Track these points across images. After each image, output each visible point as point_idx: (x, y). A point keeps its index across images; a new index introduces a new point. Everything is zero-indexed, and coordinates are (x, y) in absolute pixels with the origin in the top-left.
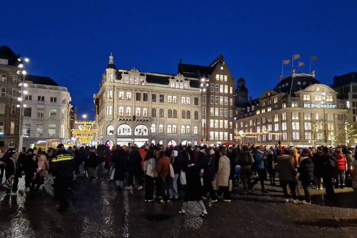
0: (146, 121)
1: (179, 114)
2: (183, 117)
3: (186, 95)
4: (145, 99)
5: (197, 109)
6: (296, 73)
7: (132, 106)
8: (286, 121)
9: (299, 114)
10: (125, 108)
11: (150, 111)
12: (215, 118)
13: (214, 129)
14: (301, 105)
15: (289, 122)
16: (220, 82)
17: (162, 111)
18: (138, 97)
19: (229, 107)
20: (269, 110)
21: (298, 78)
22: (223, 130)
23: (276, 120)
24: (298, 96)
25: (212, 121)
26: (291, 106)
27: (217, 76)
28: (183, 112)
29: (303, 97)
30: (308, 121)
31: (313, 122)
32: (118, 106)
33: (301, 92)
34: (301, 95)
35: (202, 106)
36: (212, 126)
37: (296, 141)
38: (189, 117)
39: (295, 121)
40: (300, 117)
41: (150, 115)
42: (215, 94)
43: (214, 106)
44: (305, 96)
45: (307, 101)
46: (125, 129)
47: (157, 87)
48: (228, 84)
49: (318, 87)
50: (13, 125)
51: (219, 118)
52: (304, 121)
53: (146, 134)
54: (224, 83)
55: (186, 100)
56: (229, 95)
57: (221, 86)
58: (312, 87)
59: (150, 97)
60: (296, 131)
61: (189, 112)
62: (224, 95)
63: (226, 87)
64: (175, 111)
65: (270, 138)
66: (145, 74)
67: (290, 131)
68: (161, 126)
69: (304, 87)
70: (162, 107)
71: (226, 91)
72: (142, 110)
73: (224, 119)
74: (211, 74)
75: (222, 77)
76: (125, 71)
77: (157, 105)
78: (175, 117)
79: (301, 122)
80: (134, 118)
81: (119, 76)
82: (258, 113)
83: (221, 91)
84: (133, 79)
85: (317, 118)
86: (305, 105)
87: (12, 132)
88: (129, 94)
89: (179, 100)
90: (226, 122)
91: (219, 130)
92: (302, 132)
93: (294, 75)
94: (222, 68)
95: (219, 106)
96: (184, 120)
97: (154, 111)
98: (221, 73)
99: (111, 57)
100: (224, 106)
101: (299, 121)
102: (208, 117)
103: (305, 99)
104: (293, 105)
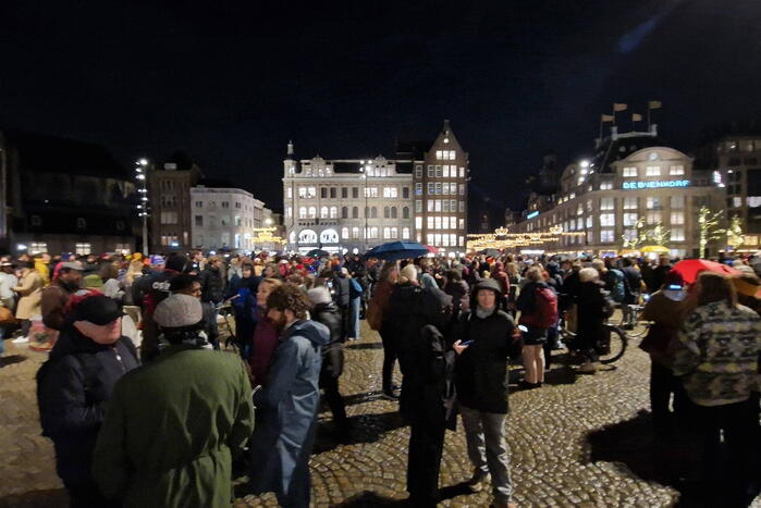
0: (337, 223)
1: (381, 212)
2: (387, 216)
3: (390, 185)
5: (406, 204)
6: (619, 132)
7: (315, 206)
8: (593, 213)
9: (615, 200)
10: (308, 208)
11: (340, 211)
12: (434, 214)
13: (434, 231)
14: (618, 187)
15: (597, 213)
16: (443, 162)
17: (355, 210)
18: (323, 194)
19: (458, 197)
21: (622, 142)
22: (449, 231)
23: (580, 212)
24: (615, 171)
25: (430, 219)
26: (599, 189)
27: (439, 154)
28: (386, 211)
29: (622, 171)
30: (630, 211)
31: (641, 212)
32: (299, 207)
33: (617, 163)
34: (619, 170)
35: (416, 198)
36: (430, 226)
37: (607, 245)
38: (395, 216)
39: (607, 212)
40: (616, 205)
41: (340, 216)
42: (435, 180)
43: (434, 198)
44: (625, 169)
45: (629, 179)
46: (310, 235)
47: (347, 178)
48: (457, 163)
49: (654, 153)
50: (186, 235)
51: (441, 214)
53: (337, 240)
54: (449, 163)
55: (391, 192)
56: (458, 180)
57: (446, 168)
58: (642, 154)
59: (339, 193)
60: (608, 228)
61: (394, 209)
62: (450, 180)
63: (454, 168)
64: (374, 209)
66: (332, 162)
67: (597, 228)
68: (356, 229)
69: (624, 156)
70: (355, 204)
71: (454, 174)
72: (330, 211)
73: (450, 215)
74: (427, 151)
75: (446, 152)
76: (307, 161)
77: (350, 203)
78: (375, 216)
79: (618, 213)
80: (317, 220)
81: (299, 170)
83: (446, 174)
84: (322, 170)
85: (650, 204)
86: (626, 185)
87: (186, 243)
88: (313, 191)
89: (381, 192)
90: (454, 219)
91: (442, 231)
92: (619, 230)
93: (615, 137)
94: (446, 141)
95: (442, 197)
96: (388, 220)
97: (344, 210)
98: (444, 147)
99: (290, 146)
100: (450, 197)
101: (615, 212)
102: (425, 214)
103: (626, 175)
104: (603, 187)
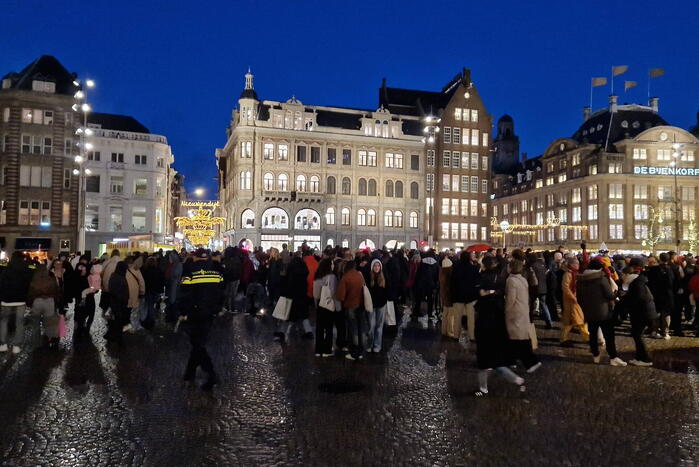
0: (316, 202)
1: (381, 187)
2: (389, 194)
3: (395, 150)
4: (315, 158)
5: (415, 179)
6: (619, 103)
7: (289, 173)
8: (597, 202)
9: (624, 187)
10: (276, 175)
11: (325, 182)
12: (451, 195)
13: (450, 219)
14: (628, 170)
15: (603, 203)
16: (463, 124)
17: (346, 182)
18: (300, 155)
19: (480, 174)
20: (562, 179)
21: (623, 115)
22: (468, 219)
23: (576, 199)
24: (623, 150)
25: (446, 201)
26: (607, 171)
27: (458, 112)
28: (389, 185)
29: (632, 153)
30: (641, 202)
31: (651, 203)
32: (263, 172)
33: (628, 142)
34: (628, 150)
35: (427, 171)
36: (445, 211)
37: (617, 242)
38: (400, 194)
39: (616, 201)
40: (625, 193)
41: (324, 190)
42: (452, 148)
43: (451, 173)
44: (636, 150)
45: (640, 162)
46: (276, 217)
47: (338, 135)
48: (480, 126)
49: (663, 133)
50: (66, 208)
51: (459, 196)
52: (634, 202)
53: (316, 226)
54: (470, 126)
55: (394, 160)
56: (480, 150)
57: (466, 132)
58: (651, 133)
59: (324, 155)
60: (616, 222)
61: (400, 184)
62: (470, 149)
63: (475, 132)
64: (373, 183)
65: (563, 237)
66: (315, 108)
67: (604, 221)
68: (345, 211)
69: (634, 133)
70: (347, 173)
71: (475, 142)
72: (308, 179)
73: (470, 197)
74: (444, 108)
75: (466, 113)
76: (276, 104)
77: (338, 171)
78: (373, 193)
79: (628, 203)
80: (294, 195)
81: (263, 114)
82: (539, 185)
83: (465, 141)
84: (293, 118)
85: (661, 195)
86: (637, 170)
87: (66, 221)
88: (284, 149)
89: (380, 159)
90: (474, 203)
91: (460, 219)
92: (629, 224)
93: (615, 108)
94: (467, 95)
95: (461, 172)
96: (390, 199)
97: (331, 181)
98: (465, 105)
99: (249, 76)
100: (470, 173)
101: (624, 201)
102: (438, 193)
103: (636, 157)
104: (611, 170)
